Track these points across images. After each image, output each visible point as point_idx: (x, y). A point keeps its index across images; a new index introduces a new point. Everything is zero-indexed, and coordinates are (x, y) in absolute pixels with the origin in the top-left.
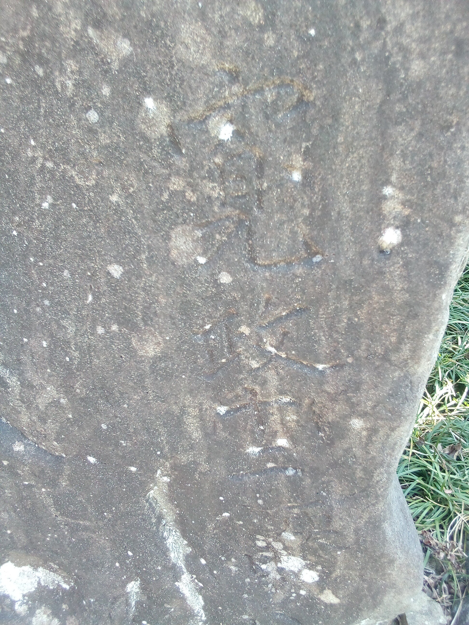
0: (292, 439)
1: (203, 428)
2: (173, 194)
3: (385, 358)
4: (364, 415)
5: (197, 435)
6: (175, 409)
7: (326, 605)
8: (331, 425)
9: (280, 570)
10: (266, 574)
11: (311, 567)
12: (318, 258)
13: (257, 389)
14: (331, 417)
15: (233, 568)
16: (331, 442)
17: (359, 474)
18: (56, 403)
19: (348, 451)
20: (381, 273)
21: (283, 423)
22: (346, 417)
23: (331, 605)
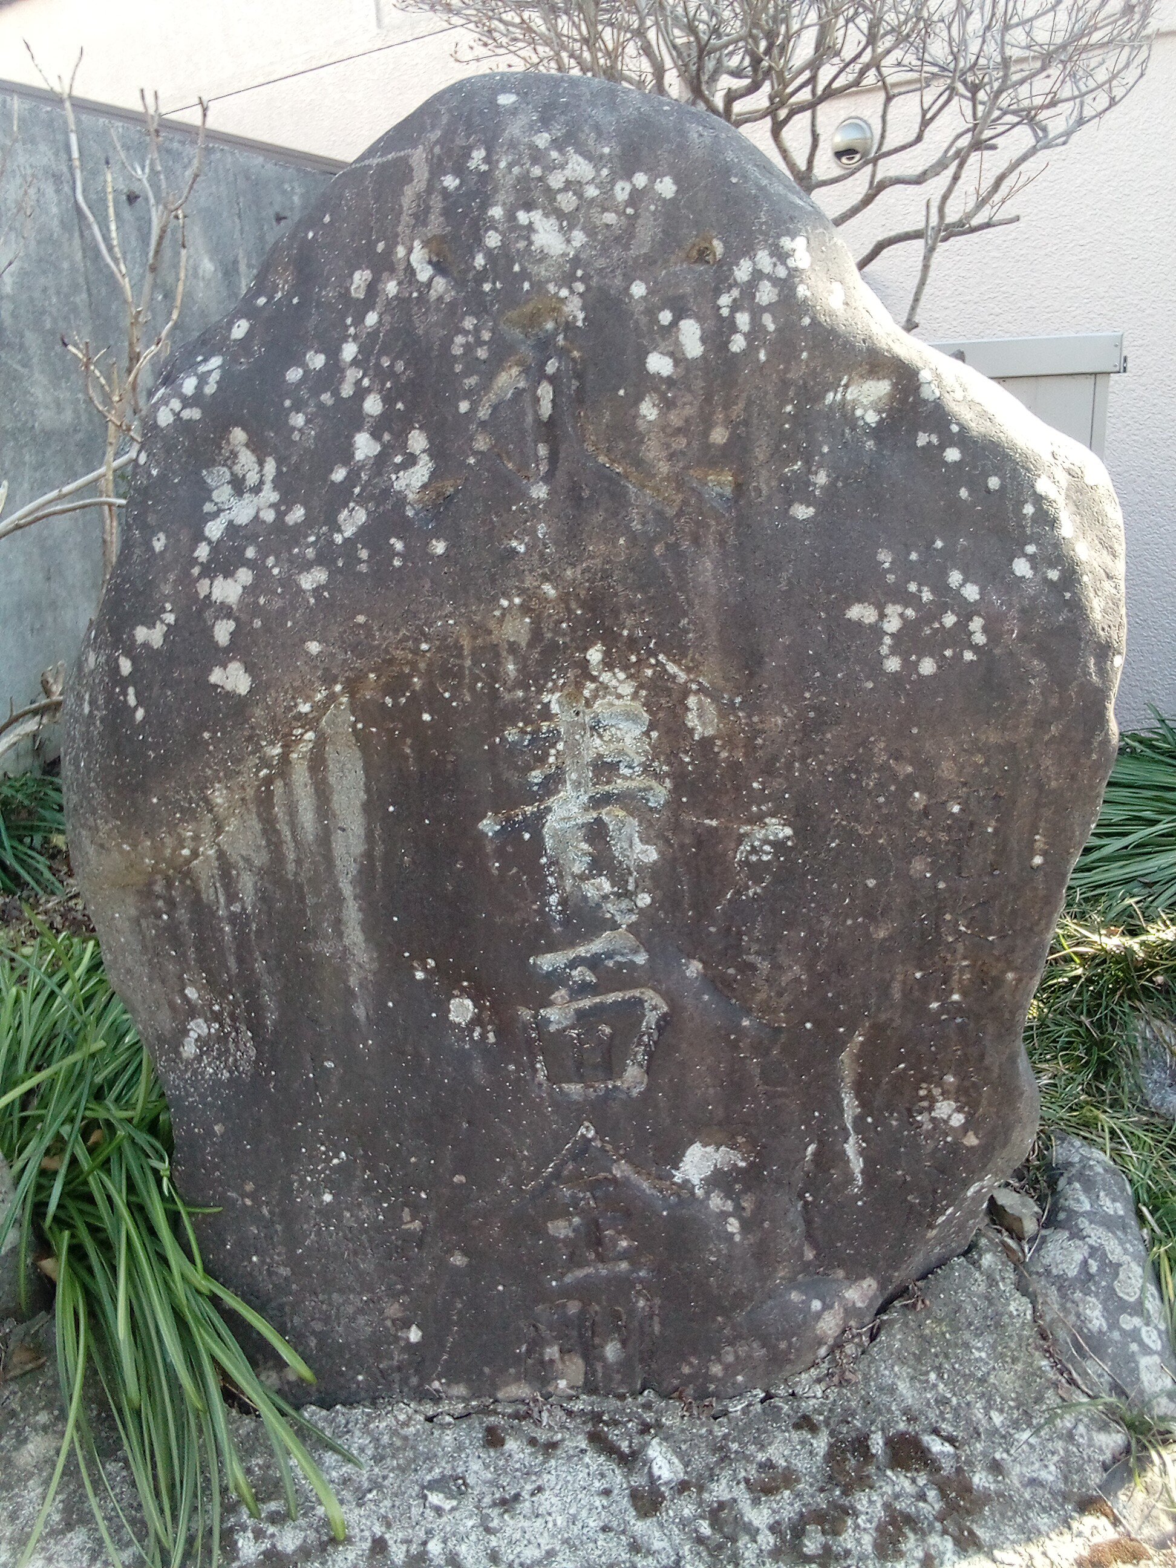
0: (964, 994)
1: (903, 991)
2: (918, 839)
3: (1031, 929)
4: (1014, 969)
5: (897, 996)
6: (888, 976)
7: (967, 1148)
8: (993, 979)
9: (933, 1120)
10: (920, 1125)
11: (959, 1110)
12: (997, 872)
13: (949, 956)
14: (994, 973)
15: (894, 1123)
16: (991, 992)
17: (1007, 1016)
18: (797, 980)
19: (1002, 997)
20: (1032, 879)
21: (960, 981)
22: (1004, 972)
23: (972, 1147)
